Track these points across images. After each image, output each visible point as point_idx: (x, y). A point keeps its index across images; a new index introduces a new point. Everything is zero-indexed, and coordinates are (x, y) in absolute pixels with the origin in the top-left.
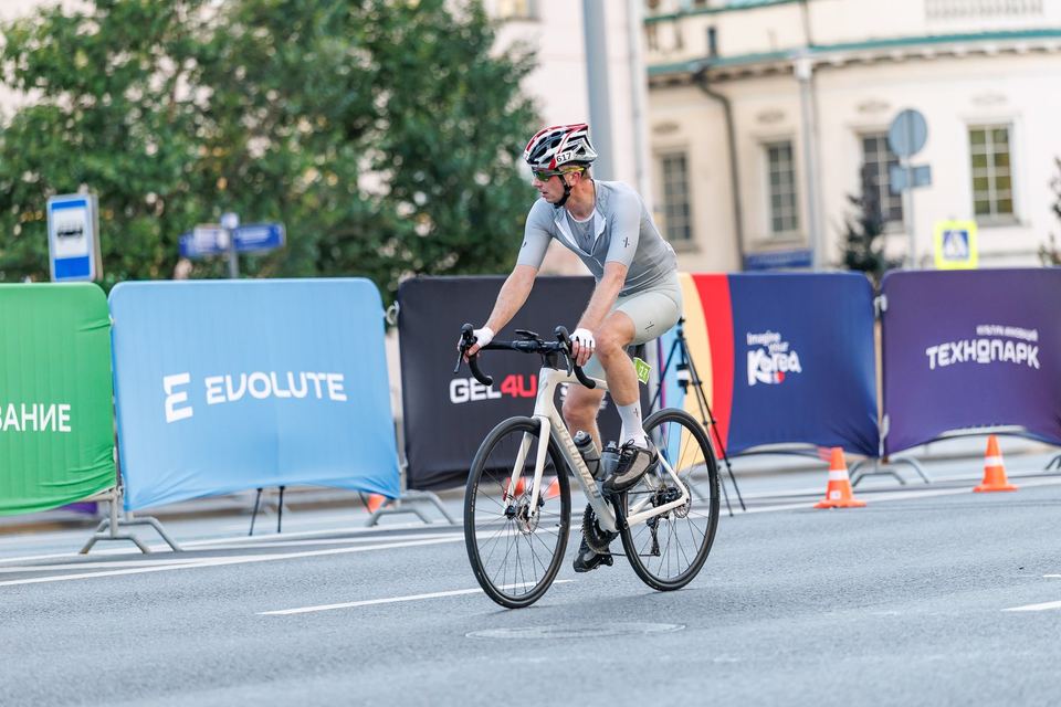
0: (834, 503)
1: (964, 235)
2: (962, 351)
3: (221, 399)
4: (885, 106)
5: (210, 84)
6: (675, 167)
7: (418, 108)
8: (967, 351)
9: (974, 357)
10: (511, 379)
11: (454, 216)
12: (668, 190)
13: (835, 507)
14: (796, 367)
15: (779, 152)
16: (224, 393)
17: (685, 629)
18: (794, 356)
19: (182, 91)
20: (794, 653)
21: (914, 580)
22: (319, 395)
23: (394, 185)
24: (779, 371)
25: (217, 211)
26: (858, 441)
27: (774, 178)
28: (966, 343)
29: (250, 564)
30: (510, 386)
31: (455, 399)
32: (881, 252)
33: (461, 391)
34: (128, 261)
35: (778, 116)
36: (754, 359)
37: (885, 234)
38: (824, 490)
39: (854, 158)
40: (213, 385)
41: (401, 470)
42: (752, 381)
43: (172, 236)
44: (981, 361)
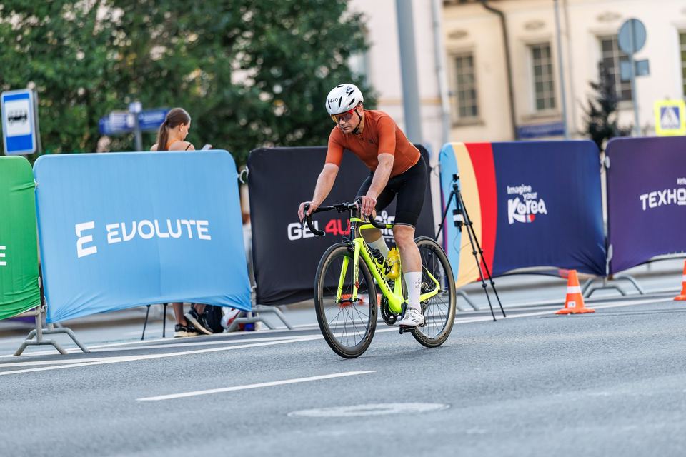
0: (570, 310)
1: (676, 110)
2: (666, 197)
3: (119, 240)
4: (617, 17)
5: (122, 7)
6: (465, 63)
7: (273, 22)
8: (670, 196)
9: (675, 201)
10: (333, 222)
11: (302, 101)
12: (460, 80)
13: (571, 313)
14: (544, 211)
15: (540, 51)
16: (120, 235)
17: (449, 408)
18: (542, 203)
19: (102, 13)
20: (527, 426)
21: (624, 368)
22: (191, 236)
23: (257, 79)
24: (531, 213)
25: (127, 99)
26: (590, 263)
27: (537, 70)
28: (669, 191)
29: (138, 362)
30: (332, 227)
31: (291, 238)
32: (615, 123)
33: (296, 231)
34: (64, 138)
35: (541, 25)
36: (513, 205)
37: (618, 111)
38: (564, 300)
39: (596, 55)
40: (112, 230)
41: (252, 291)
42: (511, 221)
43: (95, 118)
44: (679, 203)
